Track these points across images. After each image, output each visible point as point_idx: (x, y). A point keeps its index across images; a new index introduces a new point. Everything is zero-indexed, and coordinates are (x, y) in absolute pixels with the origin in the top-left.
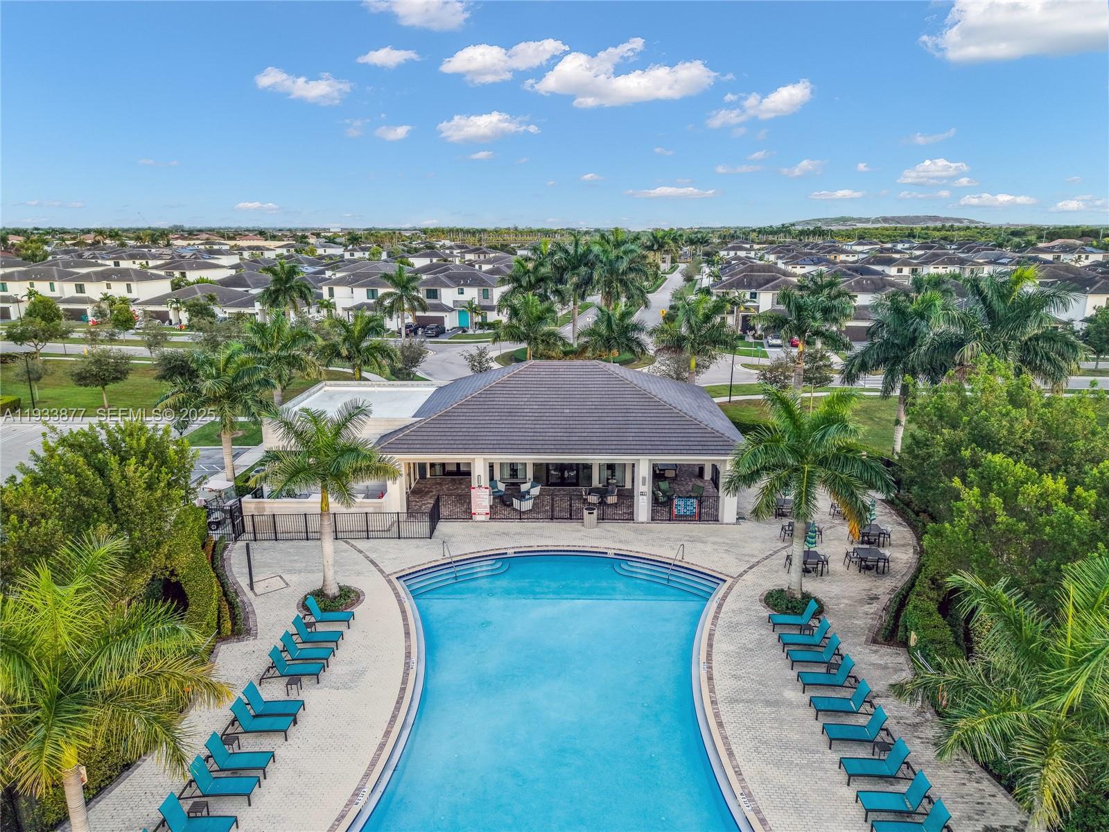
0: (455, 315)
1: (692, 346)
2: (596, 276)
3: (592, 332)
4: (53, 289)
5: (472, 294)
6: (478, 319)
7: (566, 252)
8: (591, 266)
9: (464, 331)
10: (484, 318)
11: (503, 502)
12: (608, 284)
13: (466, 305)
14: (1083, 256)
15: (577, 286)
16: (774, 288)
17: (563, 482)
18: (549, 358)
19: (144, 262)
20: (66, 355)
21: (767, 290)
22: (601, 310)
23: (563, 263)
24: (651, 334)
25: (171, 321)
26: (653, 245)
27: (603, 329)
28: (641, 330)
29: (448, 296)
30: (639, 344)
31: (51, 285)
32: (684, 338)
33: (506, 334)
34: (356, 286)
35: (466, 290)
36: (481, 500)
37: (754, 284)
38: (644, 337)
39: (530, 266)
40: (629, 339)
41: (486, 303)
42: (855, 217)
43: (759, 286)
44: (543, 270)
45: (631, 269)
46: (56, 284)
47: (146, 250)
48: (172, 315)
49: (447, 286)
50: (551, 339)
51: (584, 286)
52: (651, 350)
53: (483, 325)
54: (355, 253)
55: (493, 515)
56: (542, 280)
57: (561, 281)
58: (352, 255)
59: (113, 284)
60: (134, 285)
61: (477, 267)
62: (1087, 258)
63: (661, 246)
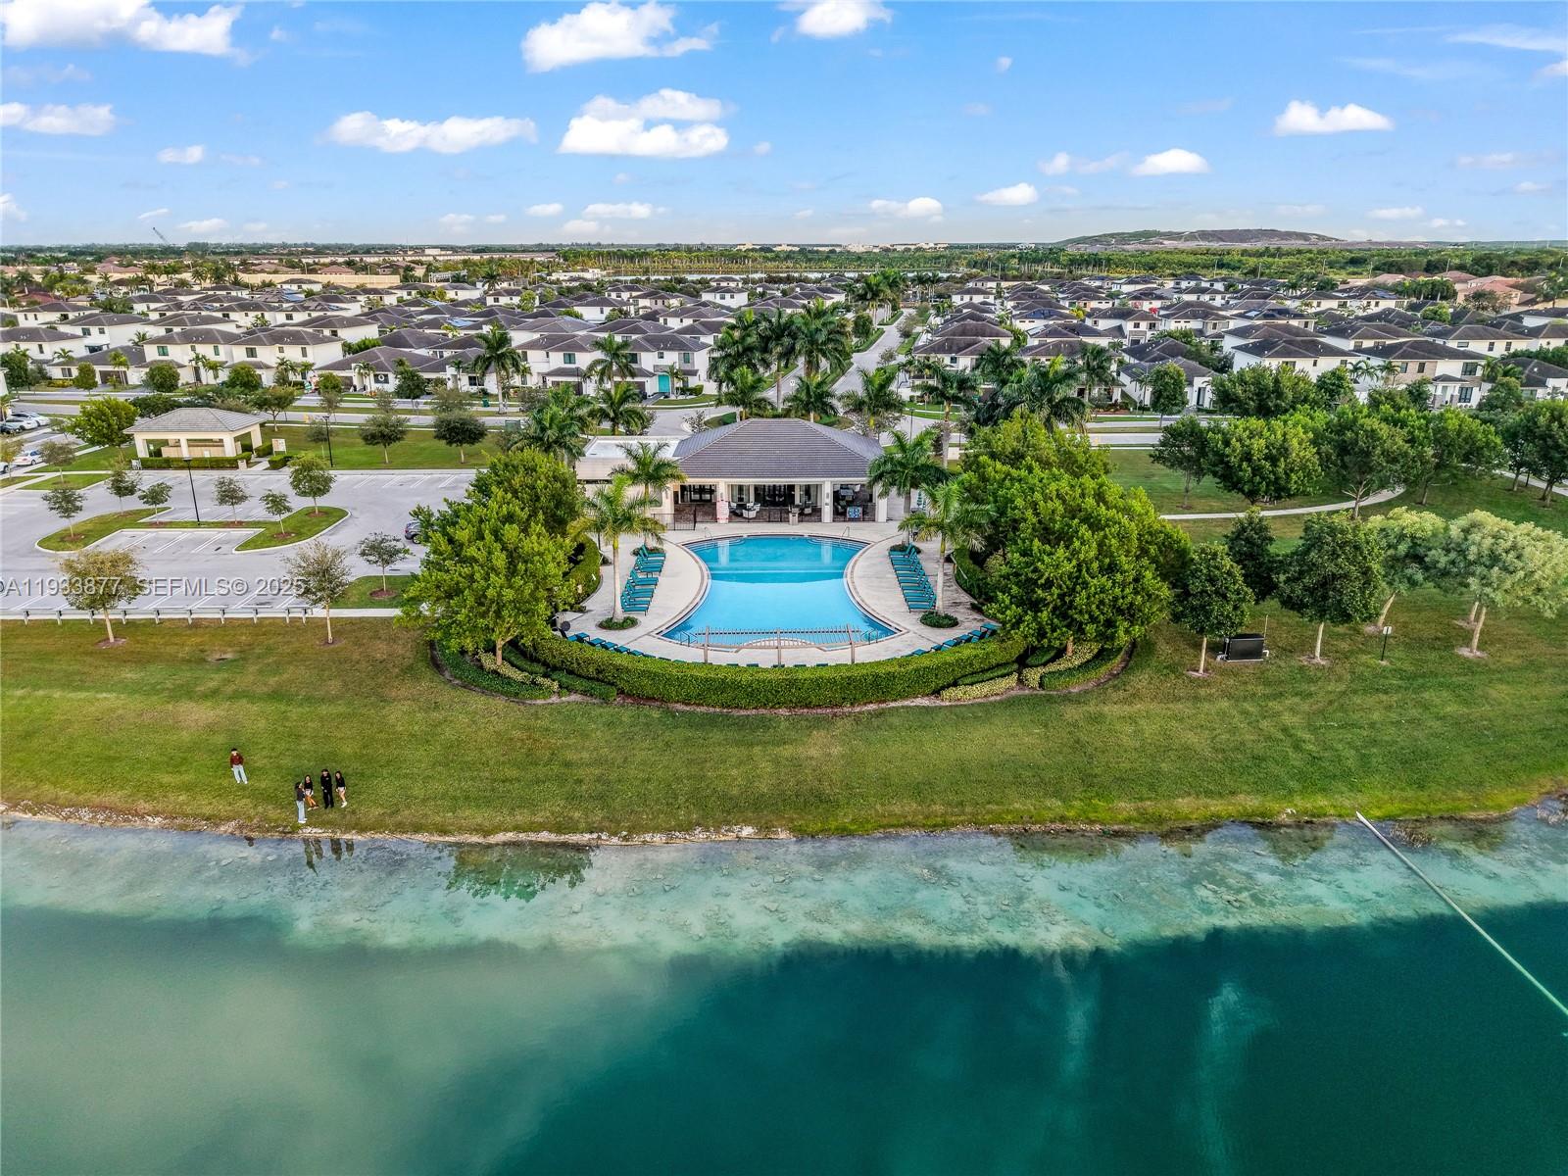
0: (655, 379)
1: (869, 409)
2: (798, 347)
3: (795, 398)
4: (217, 353)
5: (672, 358)
6: (679, 384)
7: (770, 322)
8: (794, 337)
9: (666, 397)
10: (685, 383)
11: (736, 514)
12: (809, 353)
13: (668, 369)
14: (1373, 302)
15: (781, 356)
16: (972, 353)
17: (774, 504)
18: (762, 417)
19: (259, 314)
20: (287, 422)
21: (966, 354)
22: (800, 379)
23: (768, 333)
24: (839, 400)
25: (355, 387)
26: (866, 294)
27: (803, 396)
28: (832, 396)
29: (648, 360)
30: (832, 408)
31: (216, 348)
32: (864, 402)
33: (727, 400)
34: (551, 350)
35: (666, 353)
36: (723, 510)
37: (955, 348)
38: (834, 402)
39: (737, 334)
40: (825, 404)
41: (687, 367)
42: (1163, 230)
43: (959, 350)
44: (749, 340)
45: (829, 340)
46: (221, 348)
47: (224, 293)
48: (356, 381)
49: (647, 350)
50: (762, 404)
51: (788, 354)
52: (841, 412)
53: (684, 390)
54: (500, 298)
55: (730, 520)
56: (749, 349)
57: (765, 350)
58: (496, 300)
59: (286, 348)
60: (309, 349)
61: (661, 320)
62: (1377, 304)
63: (875, 295)
